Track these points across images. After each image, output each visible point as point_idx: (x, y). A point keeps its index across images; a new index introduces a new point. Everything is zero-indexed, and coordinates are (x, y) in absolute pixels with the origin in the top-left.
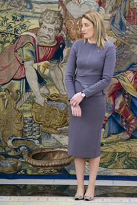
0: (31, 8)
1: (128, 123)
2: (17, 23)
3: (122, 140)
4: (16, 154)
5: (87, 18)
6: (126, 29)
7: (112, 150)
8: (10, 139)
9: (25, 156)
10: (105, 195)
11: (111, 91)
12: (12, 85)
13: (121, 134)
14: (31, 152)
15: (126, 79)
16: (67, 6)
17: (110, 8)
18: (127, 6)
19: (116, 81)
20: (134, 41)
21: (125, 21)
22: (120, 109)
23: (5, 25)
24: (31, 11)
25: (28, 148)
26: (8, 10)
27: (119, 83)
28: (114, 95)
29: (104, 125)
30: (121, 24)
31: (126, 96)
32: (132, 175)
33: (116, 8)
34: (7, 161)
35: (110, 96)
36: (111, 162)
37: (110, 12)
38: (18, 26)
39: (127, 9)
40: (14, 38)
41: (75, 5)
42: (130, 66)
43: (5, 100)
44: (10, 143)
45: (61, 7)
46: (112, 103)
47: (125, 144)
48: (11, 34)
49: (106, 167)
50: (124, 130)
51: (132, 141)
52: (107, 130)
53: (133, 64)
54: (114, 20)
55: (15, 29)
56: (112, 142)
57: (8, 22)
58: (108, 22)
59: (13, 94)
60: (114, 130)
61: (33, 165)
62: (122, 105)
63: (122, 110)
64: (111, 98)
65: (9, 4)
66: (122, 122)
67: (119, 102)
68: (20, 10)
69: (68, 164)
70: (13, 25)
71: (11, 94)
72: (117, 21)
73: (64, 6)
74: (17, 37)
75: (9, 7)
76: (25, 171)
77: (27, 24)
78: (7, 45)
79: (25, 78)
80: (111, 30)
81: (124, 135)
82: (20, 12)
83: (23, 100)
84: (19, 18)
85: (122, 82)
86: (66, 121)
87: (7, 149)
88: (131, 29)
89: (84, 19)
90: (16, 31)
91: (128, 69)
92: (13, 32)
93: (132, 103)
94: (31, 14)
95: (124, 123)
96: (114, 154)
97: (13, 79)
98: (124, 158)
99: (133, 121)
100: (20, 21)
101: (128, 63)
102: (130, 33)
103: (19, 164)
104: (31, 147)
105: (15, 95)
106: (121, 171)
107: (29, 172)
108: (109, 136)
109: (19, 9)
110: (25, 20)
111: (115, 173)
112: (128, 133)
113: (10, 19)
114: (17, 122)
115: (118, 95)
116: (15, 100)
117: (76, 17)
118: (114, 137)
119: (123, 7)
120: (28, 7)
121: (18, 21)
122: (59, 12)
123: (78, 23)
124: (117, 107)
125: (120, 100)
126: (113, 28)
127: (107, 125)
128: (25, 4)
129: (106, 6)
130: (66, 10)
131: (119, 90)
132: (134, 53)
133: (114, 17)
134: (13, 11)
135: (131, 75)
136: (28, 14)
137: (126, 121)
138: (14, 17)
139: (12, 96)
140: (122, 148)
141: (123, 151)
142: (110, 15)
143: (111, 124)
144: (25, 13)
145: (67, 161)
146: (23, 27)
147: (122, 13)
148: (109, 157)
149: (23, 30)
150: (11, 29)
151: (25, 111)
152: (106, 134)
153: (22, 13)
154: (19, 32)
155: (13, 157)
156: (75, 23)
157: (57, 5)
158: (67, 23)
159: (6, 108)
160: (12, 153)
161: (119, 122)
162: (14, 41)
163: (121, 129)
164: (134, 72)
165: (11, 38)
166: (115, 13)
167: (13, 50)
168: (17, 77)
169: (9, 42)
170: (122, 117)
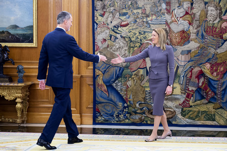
0: (150, 27)
1: (207, 94)
2: (141, 36)
3: (203, 104)
4: (141, 112)
5: (156, 31)
6: (205, 38)
7: (197, 110)
8: (137, 103)
9: (147, 113)
10: (194, 136)
11: (196, 75)
12: (139, 72)
13: (203, 100)
14: (150, 111)
15: (205, 67)
16: (170, 26)
17: (196, 26)
18: (206, 25)
19: (200, 69)
20: (210, 45)
21: (205, 34)
22: (202, 85)
23: (135, 37)
25: (148, 108)
27: (201, 70)
28: (198, 77)
29: (193, 95)
30: (202, 35)
31: (206, 78)
32: (209, 124)
33: (199, 26)
34: (136, 116)
36: (197, 116)
37: (196, 29)
38: (142, 38)
39: (206, 27)
41: (175, 25)
42: (208, 60)
43: (134, 80)
44: (137, 105)
46: (197, 82)
47: (205, 106)
49: (194, 119)
50: (205, 98)
51: (209, 104)
52: (194, 98)
53: (210, 59)
54: (198, 33)
56: (197, 105)
57: (136, 35)
58: (195, 34)
60: (198, 98)
61: (151, 118)
62: (203, 83)
63: (203, 86)
64: (197, 79)
65: (137, 25)
66: (203, 93)
67: (202, 81)
68: (143, 28)
69: (172, 118)
70: (139, 37)
72: (200, 34)
73: (168, 26)
74: (141, 44)
75: (137, 27)
76: (147, 121)
77: (147, 36)
78: (136, 48)
79: (146, 67)
81: (204, 101)
82: (143, 30)
83: (145, 80)
84: (142, 33)
85: (203, 69)
87: (136, 109)
88: (209, 38)
89: (154, 31)
90: (141, 40)
91: (207, 62)
92: (139, 41)
93: (209, 82)
94: (149, 31)
95: (205, 94)
96: (199, 112)
97: (139, 68)
98: (205, 114)
99: (210, 93)
100: (143, 35)
101: (207, 58)
102: (208, 41)
103: (143, 118)
104: (150, 107)
105: (140, 77)
106: (203, 122)
107: (149, 122)
108: (195, 101)
110: (146, 34)
111: (199, 123)
112: (207, 100)
113: (138, 34)
114: (142, 93)
115: (201, 77)
116: (140, 80)
117: (176, 32)
118: (198, 102)
119: (203, 25)
120: (148, 26)
122: (166, 29)
124: (200, 84)
125: (202, 80)
126: (197, 38)
127: (194, 95)
128: (146, 25)
129: (193, 25)
130: (170, 28)
131: (201, 74)
132: (210, 52)
133: (198, 31)
134: (139, 29)
135: (208, 65)
136: (148, 30)
137: (205, 93)
138: (140, 33)
139: (139, 78)
140: (203, 108)
141: (204, 110)
142: (196, 30)
143: (197, 94)
144: (146, 30)
145: (171, 116)
146: (145, 38)
147: (203, 29)
148: (196, 114)
149: (145, 40)
150: (138, 39)
151: (146, 87)
152: (194, 100)
154: (143, 41)
155: (140, 113)
156: (175, 35)
157: (165, 25)
158: (171, 35)
159: (135, 85)
160: (138, 111)
161: (202, 93)
162: (140, 46)
163: (202, 97)
164: (210, 64)
165: (138, 45)
166: (199, 29)
167: (139, 51)
168: (141, 67)
169: (137, 47)
170: (203, 90)
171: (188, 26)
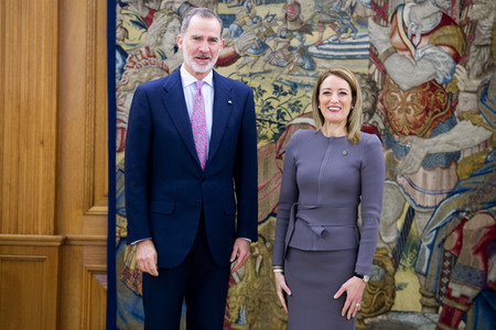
0: (312, 68)
2: (283, 99)
11: (478, 242)
12: (271, 227)
16: (386, 64)
17: (477, 68)
19: (491, 221)
23: (258, 103)
24: (311, 73)
26: (266, 72)
28: (485, 250)
29: (464, 313)
33: (491, 67)
35: (476, 252)
37: (478, 76)
38: (286, 106)
40: (277, 131)
41: (404, 62)
43: (255, 257)
45: (374, 66)
46: (481, 267)
48: (271, 122)
52: (470, 325)
54: (485, 93)
55: (279, 111)
57: (265, 96)
58: (474, 96)
59: (272, 247)
60: (485, 324)
64: (479, 258)
65: (268, 61)
68: (290, 73)
70: (275, 103)
71: (268, 245)
72: (493, 95)
73: (380, 64)
74: (282, 129)
75: (268, 67)
77: (303, 102)
78: (263, 143)
80: (480, 113)
82: (289, 77)
84: (286, 89)
86: (383, 304)
90: (280, 115)
92: (274, 118)
94: (311, 80)
97: (272, 214)
100: (289, 96)
109: (287, 70)
110: (300, 92)
113: (270, 92)
117: (405, 87)
120: (307, 66)
121: (285, 94)
122: (371, 76)
123: (409, 99)
124: (492, 276)
126: (483, 108)
127: (470, 314)
128: (300, 60)
129: (470, 64)
130: (384, 72)
133: (486, 86)
134: (275, 75)
136: (307, 80)
138: (276, 88)
139: (271, 250)
142: (477, 83)
143: (480, 312)
144: (299, 80)
146: (295, 106)
149: (294, 114)
150: (271, 112)
153: (294, 79)
154: (287, 117)
156: (404, 99)
157: (367, 62)
158: (387, 98)
159: (258, 275)
162: (276, 137)
165: (269, 131)
166: (488, 77)
167: (275, 155)
169: (265, 137)
171: (451, 65)
